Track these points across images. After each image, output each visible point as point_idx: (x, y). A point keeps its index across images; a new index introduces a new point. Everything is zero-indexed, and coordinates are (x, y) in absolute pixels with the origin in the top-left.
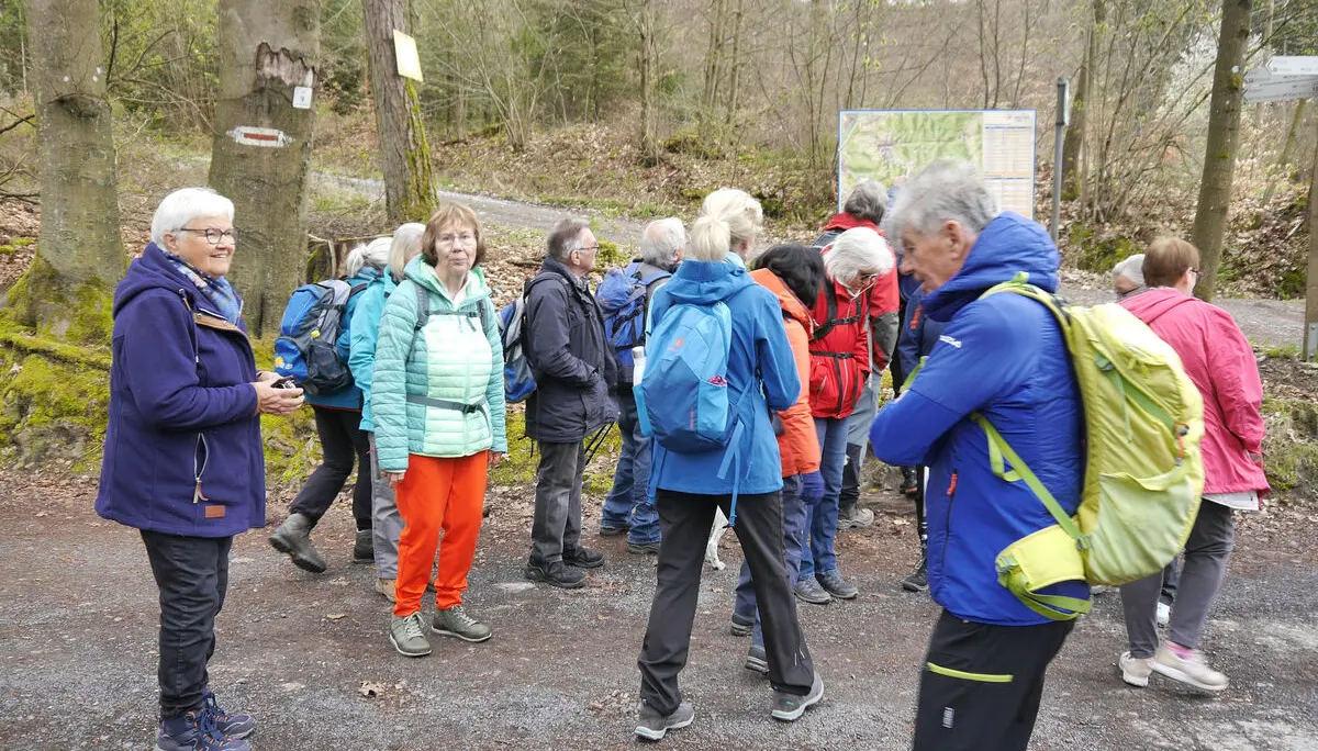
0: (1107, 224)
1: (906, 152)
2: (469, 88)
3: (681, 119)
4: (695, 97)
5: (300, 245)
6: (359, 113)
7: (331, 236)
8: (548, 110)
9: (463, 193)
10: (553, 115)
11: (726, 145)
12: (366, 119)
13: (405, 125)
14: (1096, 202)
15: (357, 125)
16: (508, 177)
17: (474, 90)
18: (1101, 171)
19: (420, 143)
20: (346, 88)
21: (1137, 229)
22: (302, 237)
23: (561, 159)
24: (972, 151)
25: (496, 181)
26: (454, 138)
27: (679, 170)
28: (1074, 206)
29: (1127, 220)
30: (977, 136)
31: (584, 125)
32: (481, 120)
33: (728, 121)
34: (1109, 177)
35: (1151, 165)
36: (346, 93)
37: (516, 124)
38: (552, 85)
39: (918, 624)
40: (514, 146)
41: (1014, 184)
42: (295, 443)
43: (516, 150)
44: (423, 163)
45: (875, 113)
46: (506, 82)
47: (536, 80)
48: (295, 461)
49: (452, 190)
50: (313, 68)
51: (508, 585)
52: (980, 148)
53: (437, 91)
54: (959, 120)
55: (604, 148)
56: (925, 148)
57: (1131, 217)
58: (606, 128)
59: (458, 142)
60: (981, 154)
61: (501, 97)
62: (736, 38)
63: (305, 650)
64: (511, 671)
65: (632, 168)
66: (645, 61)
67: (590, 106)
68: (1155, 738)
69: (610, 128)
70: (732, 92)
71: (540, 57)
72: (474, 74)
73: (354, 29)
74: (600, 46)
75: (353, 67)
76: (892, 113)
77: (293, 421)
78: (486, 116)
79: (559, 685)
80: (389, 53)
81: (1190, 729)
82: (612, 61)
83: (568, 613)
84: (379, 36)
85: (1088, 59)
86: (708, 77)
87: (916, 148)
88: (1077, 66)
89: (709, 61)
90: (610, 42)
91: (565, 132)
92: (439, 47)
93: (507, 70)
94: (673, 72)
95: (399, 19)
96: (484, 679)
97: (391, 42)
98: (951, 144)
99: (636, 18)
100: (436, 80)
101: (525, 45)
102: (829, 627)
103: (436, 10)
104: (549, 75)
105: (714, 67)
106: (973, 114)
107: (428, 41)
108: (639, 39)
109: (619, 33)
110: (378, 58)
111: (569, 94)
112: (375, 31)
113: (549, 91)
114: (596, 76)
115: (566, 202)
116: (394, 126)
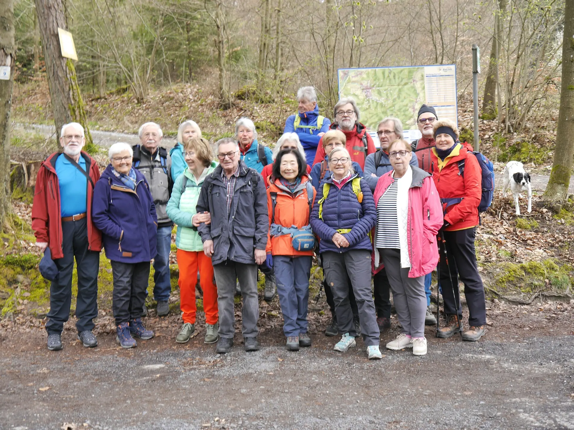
0: (515, 133)
1: (379, 93)
2: (106, 63)
3: (246, 78)
4: (254, 64)
5: (6, 166)
6: (33, 82)
7: (23, 160)
8: (159, 76)
9: (105, 131)
10: (162, 79)
11: (275, 94)
12: (38, 86)
13: (68, 88)
14: (507, 120)
15: (33, 90)
16: (134, 120)
17: (110, 65)
18: (509, 101)
19: (77, 100)
20: (24, 66)
21: (533, 136)
22: (7, 161)
23: (168, 107)
24: (419, 90)
25: (126, 122)
26: (97, 96)
27: (245, 111)
28: (494, 123)
29: (527, 130)
30: (421, 82)
31: (182, 84)
32: (115, 84)
33: (275, 78)
34: (514, 104)
35: (540, 96)
36: (25, 69)
37: (138, 85)
38: (161, 59)
39: (398, 372)
40: (138, 100)
41: (446, 109)
42: (9, 290)
43: (139, 102)
44: (80, 112)
45: (360, 70)
46: (131, 58)
47: (150, 56)
48: (9, 301)
49: (98, 130)
50: (11, 55)
51: (148, 366)
52: (424, 88)
53: (85, 66)
54: (410, 72)
55: (196, 98)
56: (391, 90)
57: (529, 129)
58: (197, 86)
59: (100, 98)
60: (424, 93)
61: (127, 68)
62: (278, 25)
63: (26, 409)
64: (153, 411)
65: (215, 111)
66: (220, 42)
67: (186, 72)
68: (532, 422)
69: (199, 86)
70: (277, 59)
71: (152, 42)
72: (109, 54)
73: (28, 27)
74: (191, 33)
75: (28, 52)
76: (370, 70)
77: (6, 276)
78: (118, 81)
79: (183, 417)
80: (55, 43)
81: (553, 416)
82: (199, 43)
83: (187, 378)
84: (48, 32)
85: (497, 32)
86: (261, 51)
87: (385, 90)
88: (490, 36)
89: (261, 41)
90: (197, 30)
91: (171, 89)
92: (86, 37)
93: (131, 51)
94: (239, 48)
95: (61, 21)
96: (138, 417)
97: (57, 36)
98: (406, 87)
99: (213, 15)
100: (84, 59)
101: (142, 35)
102: (345, 377)
103: (83, 13)
104: (158, 53)
105: (265, 44)
106: (418, 68)
107: (78, 34)
108: (216, 28)
109: (203, 25)
110: (48, 46)
111: (172, 65)
112: (46, 29)
113: (159, 63)
114: (189, 52)
115: (173, 134)
116: (60, 89)
